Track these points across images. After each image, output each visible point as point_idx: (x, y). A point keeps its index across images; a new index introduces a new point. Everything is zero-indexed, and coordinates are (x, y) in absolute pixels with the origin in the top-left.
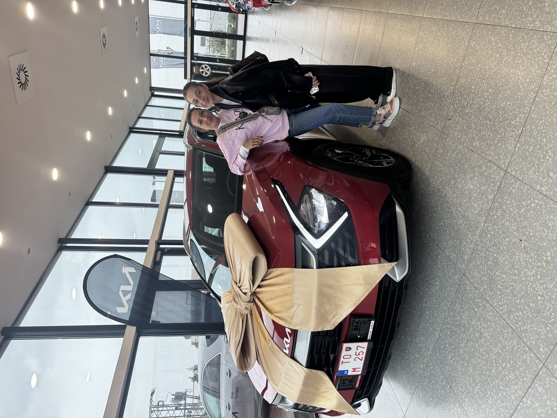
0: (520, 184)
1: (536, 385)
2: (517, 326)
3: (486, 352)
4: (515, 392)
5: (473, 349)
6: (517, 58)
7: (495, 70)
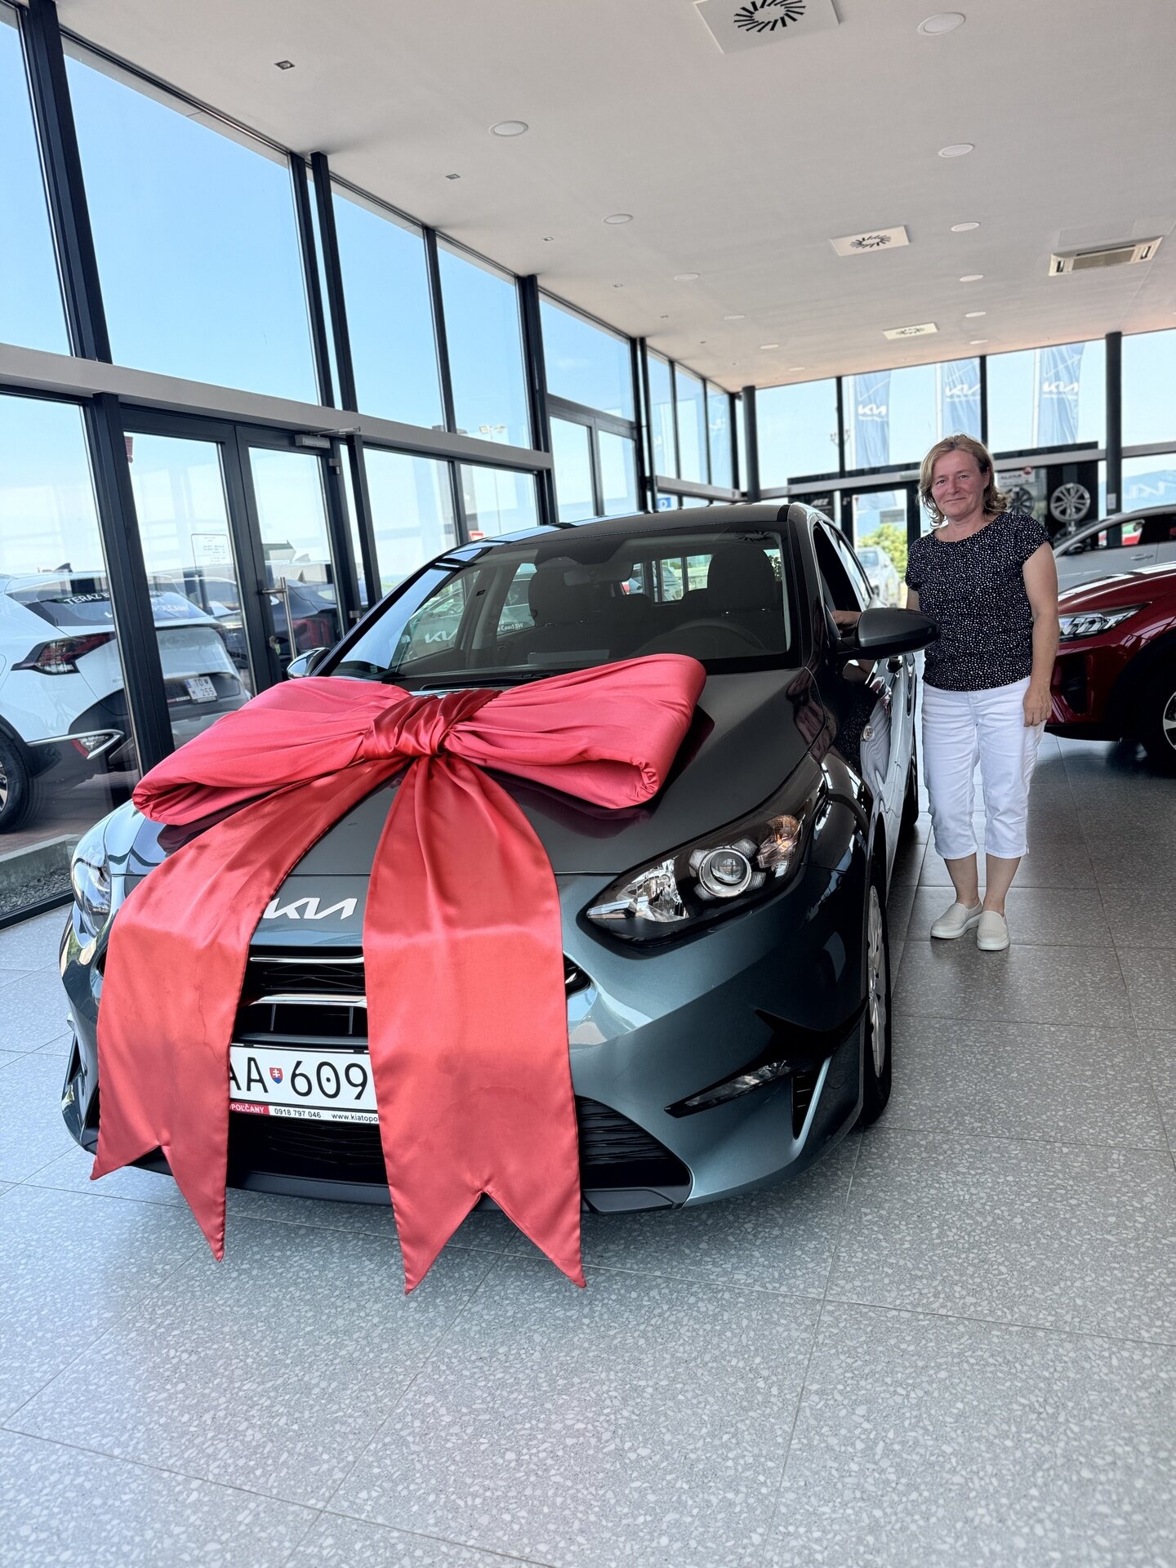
0: (803, 1340)
1: (252, 1505)
2: (409, 1419)
3: (300, 1355)
4: (209, 1456)
5: (292, 1320)
6: (1125, 1265)
7: (1074, 1220)
